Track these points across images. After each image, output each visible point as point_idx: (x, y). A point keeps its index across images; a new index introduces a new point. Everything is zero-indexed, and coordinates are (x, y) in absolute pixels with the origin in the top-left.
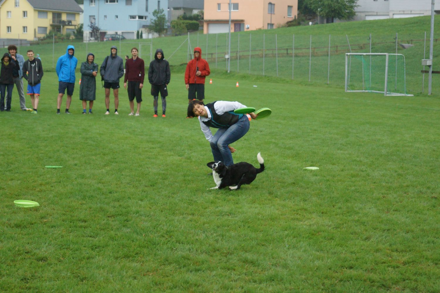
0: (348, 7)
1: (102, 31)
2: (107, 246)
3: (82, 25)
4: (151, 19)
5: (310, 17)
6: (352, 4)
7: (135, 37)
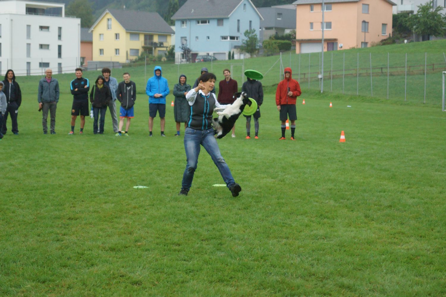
1: (193, 52)
2: (201, 269)
3: (174, 46)
4: (243, 39)
5: (406, 35)
7: (227, 58)
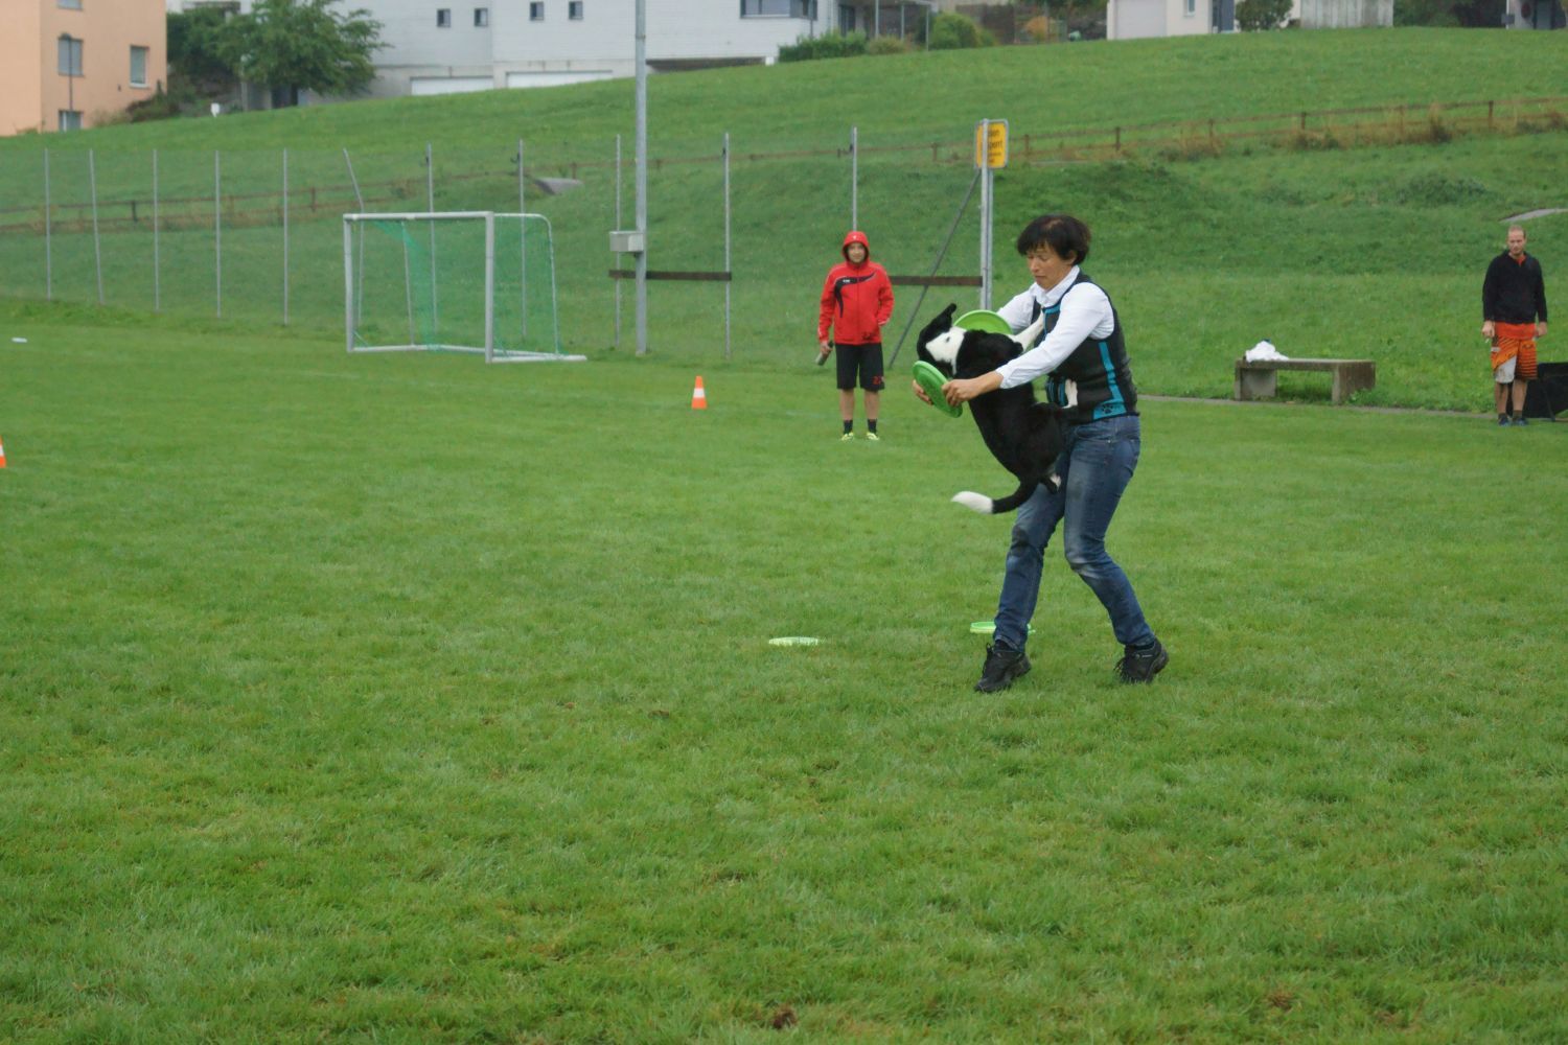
0: (347, 51)
5: (215, 87)
6: (362, 38)
